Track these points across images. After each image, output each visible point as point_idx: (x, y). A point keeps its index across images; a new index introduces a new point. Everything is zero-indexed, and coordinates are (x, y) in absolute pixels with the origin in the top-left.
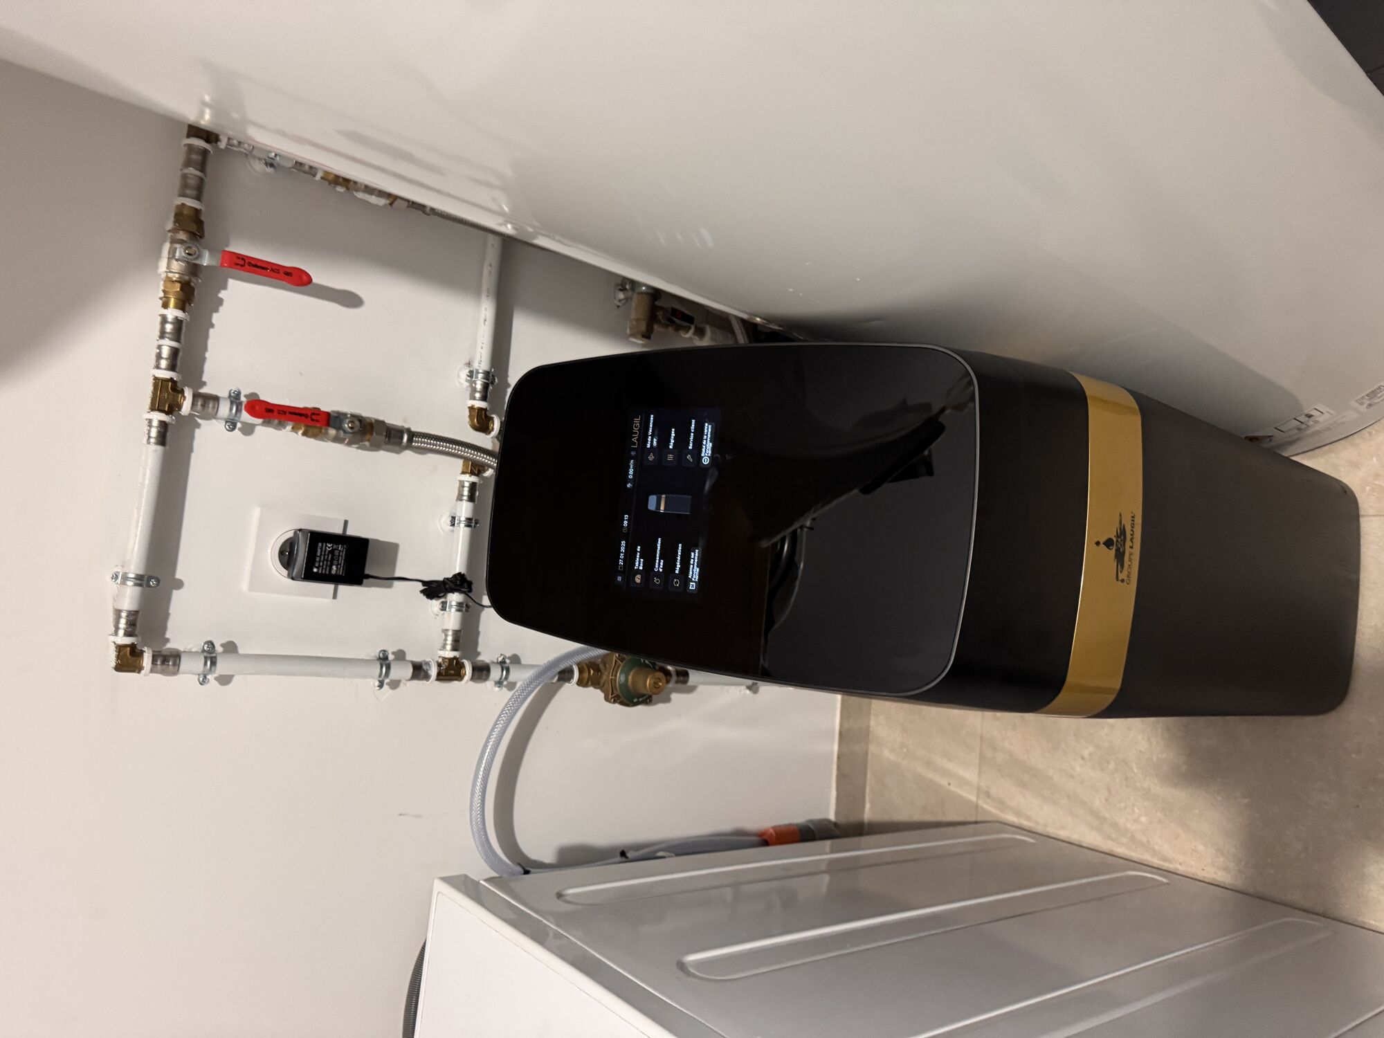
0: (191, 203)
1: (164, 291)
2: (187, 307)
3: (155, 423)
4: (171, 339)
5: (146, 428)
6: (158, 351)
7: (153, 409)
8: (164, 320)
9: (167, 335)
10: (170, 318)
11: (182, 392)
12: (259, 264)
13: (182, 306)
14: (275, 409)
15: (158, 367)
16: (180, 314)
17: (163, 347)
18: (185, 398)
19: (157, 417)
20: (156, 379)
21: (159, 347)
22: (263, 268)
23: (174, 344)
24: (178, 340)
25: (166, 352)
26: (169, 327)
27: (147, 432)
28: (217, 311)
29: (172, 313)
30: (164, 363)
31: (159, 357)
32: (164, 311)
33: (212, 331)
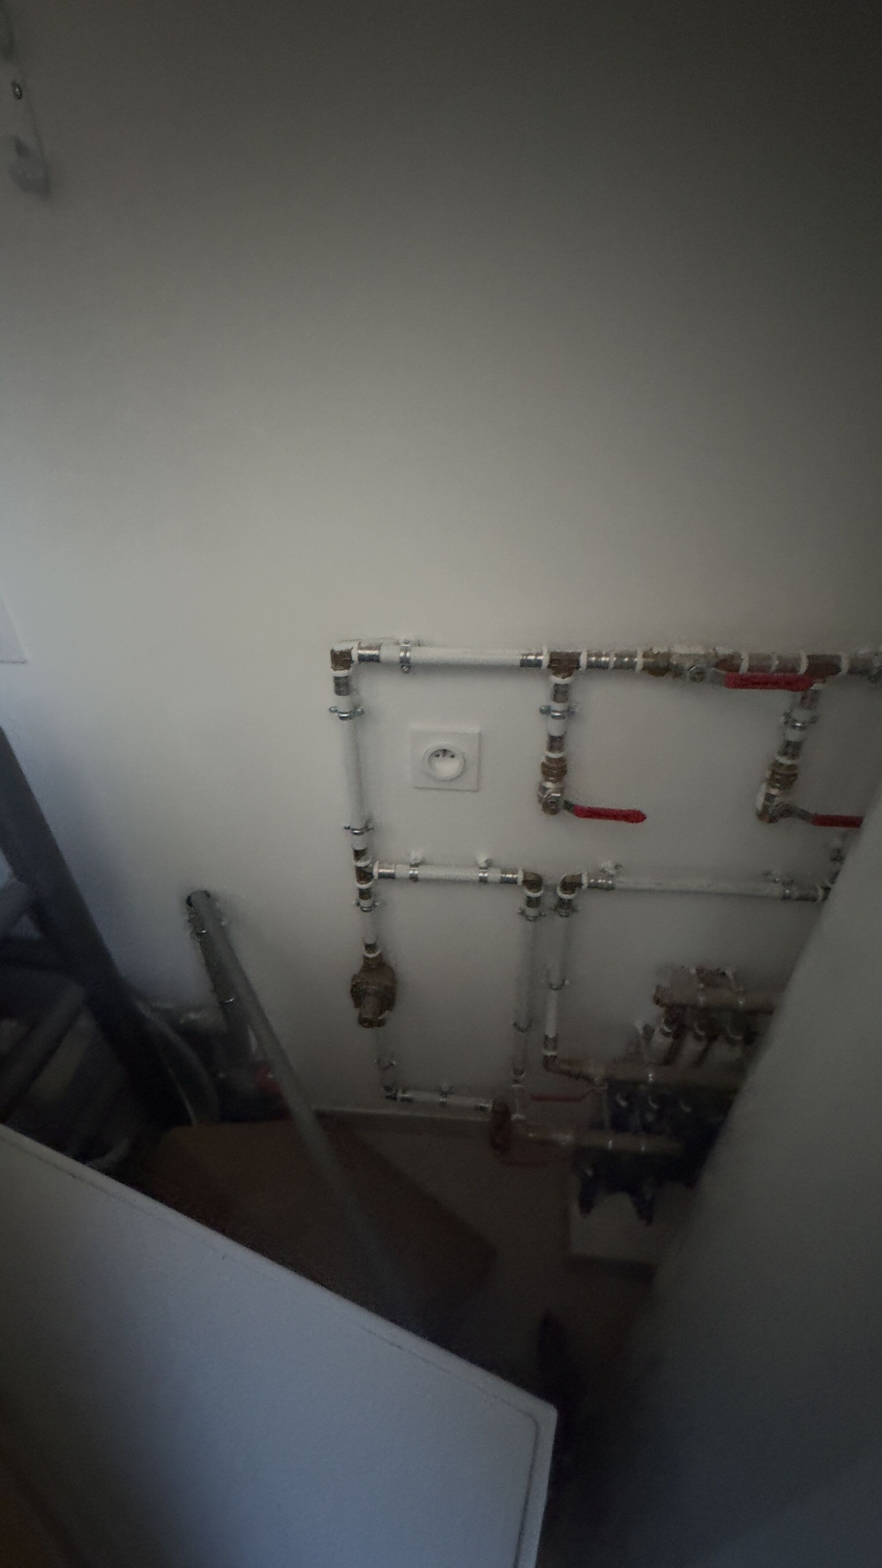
0: (745, 664)
1: (659, 653)
3: (539, 657)
4: (616, 662)
5: (534, 651)
6: (604, 653)
7: (553, 654)
8: (632, 656)
9: (619, 659)
10: (635, 659)
11: (569, 675)
13: (647, 666)
15: (589, 655)
16: (639, 666)
17: (608, 657)
18: (563, 678)
19: (545, 659)
20: (579, 654)
23: (612, 664)
24: (616, 667)
25: (604, 659)
26: (626, 659)
27: (532, 652)
29: (639, 661)
30: (593, 659)
31: (599, 655)
32: (640, 654)
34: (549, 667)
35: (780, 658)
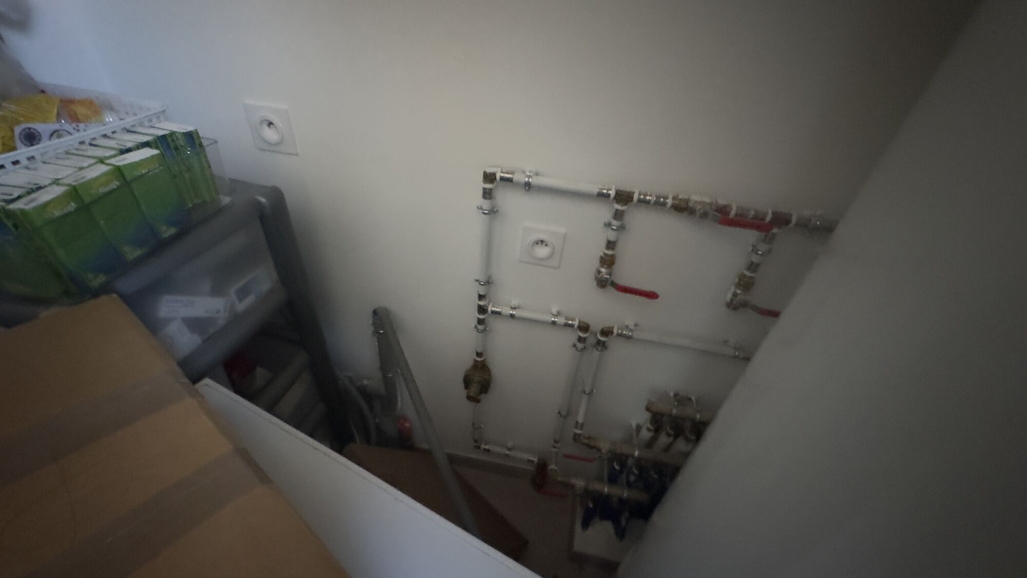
1: (682, 198)
2: (671, 208)
3: (609, 192)
4: (655, 201)
6: (649, 195)
7: (617, 191)
9: (658, 199)
10: (667, 200)
11: (626, 205)
13: (673, 205)
15: (640, 194)
16: (669, 205)
17: (651, 197)
18: (623, 206)
19: (612, 193)
20: (633, 193)
23: (652, 202)
25: (648, 198)
26: (662, 200)
27: (605, 187)
29: (670, 201)
30: (642, 197)
31: (646, 195)
32: (671, 197)
34: (614, 198)
35: (756, 212)
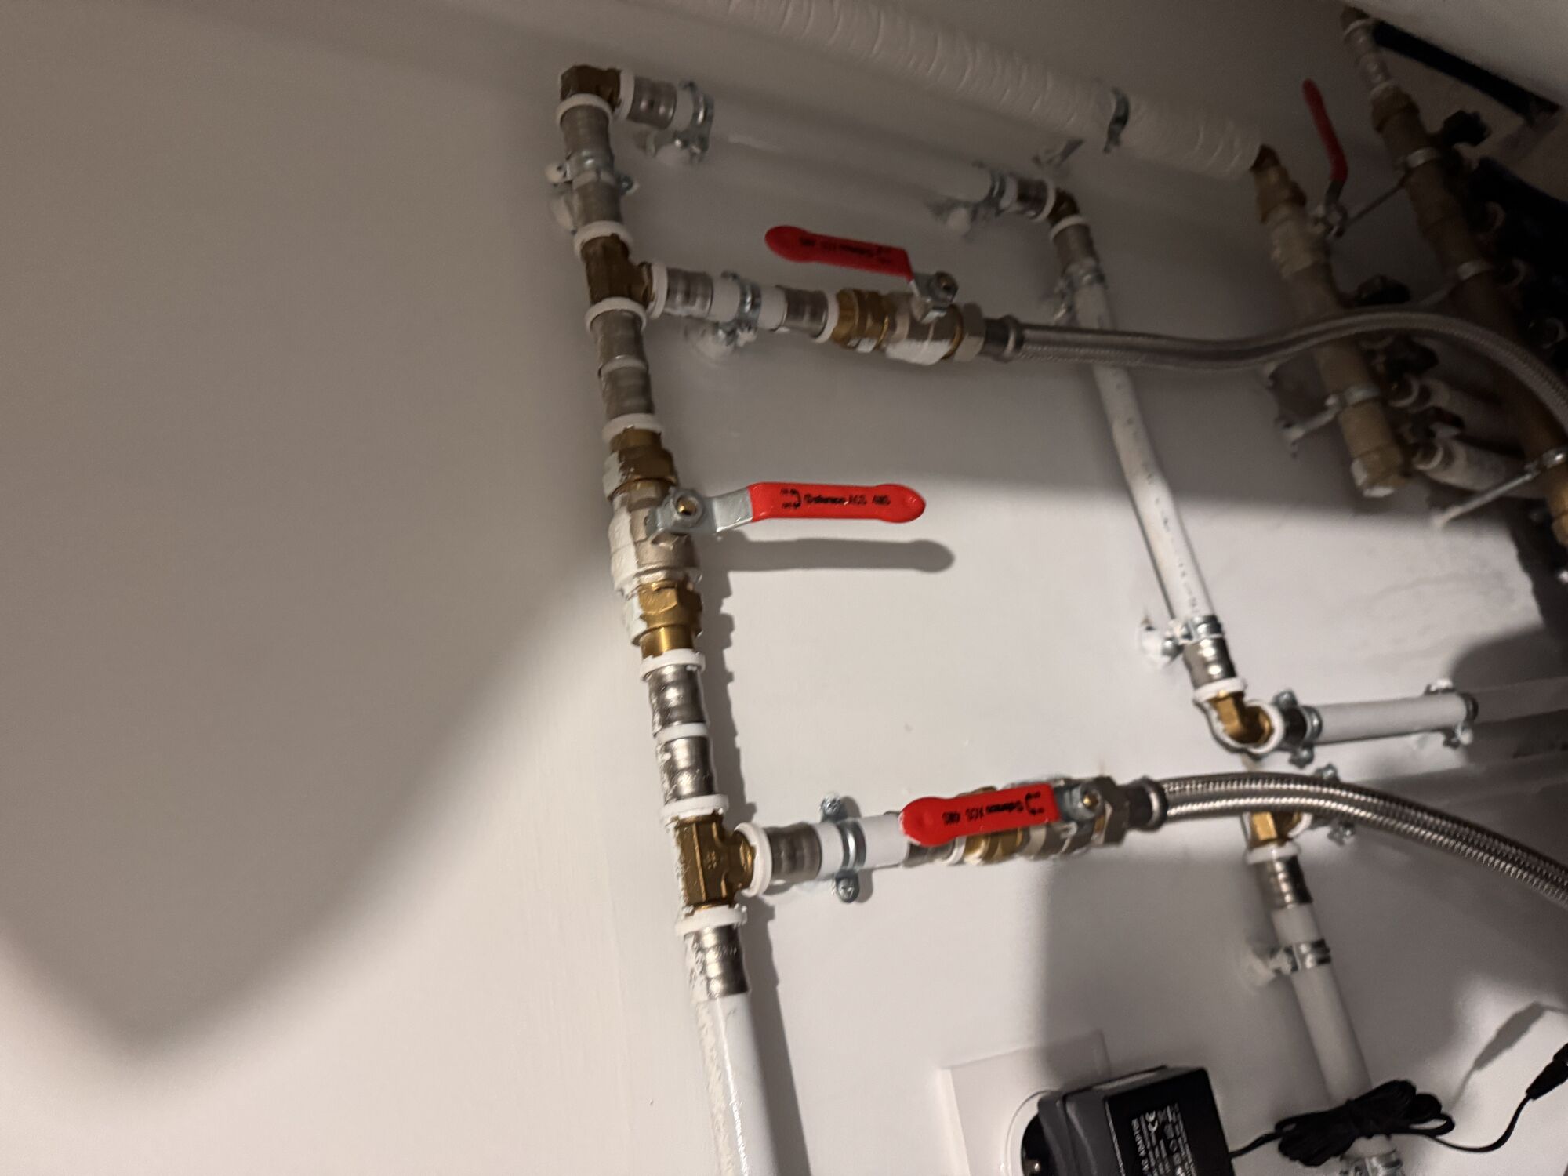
0: (639, 422)
1: (643, 617)
2: (695, 642)
3: (710, 940)
4: (685, 721)
5: (692, 960)
6: (667, 756)
7: (695, 902)
8: (658, 685)
9: (676, 714)
10: (669, 673)
12: (826, 495)
13: (684, 638)
14: (961, 810)
15: (677, 796)
16: (685, 657)
17: (675, 745)
18: (753, 850)
20: (682, 825)
21: (667, 747)
22: (834, 501)
23: (694, 730)
24: (698, 719)
25: (682, 755)
26: (673, 695)
28: (728, 644)
29: (671, 660)
30: (686, 782)
31: (672, 771)
32: (652, 663)
33: (731, 688)
34: (729, 901)
